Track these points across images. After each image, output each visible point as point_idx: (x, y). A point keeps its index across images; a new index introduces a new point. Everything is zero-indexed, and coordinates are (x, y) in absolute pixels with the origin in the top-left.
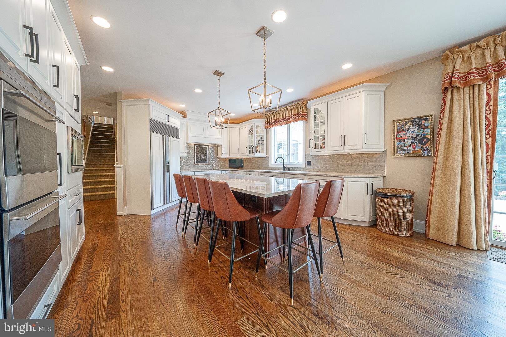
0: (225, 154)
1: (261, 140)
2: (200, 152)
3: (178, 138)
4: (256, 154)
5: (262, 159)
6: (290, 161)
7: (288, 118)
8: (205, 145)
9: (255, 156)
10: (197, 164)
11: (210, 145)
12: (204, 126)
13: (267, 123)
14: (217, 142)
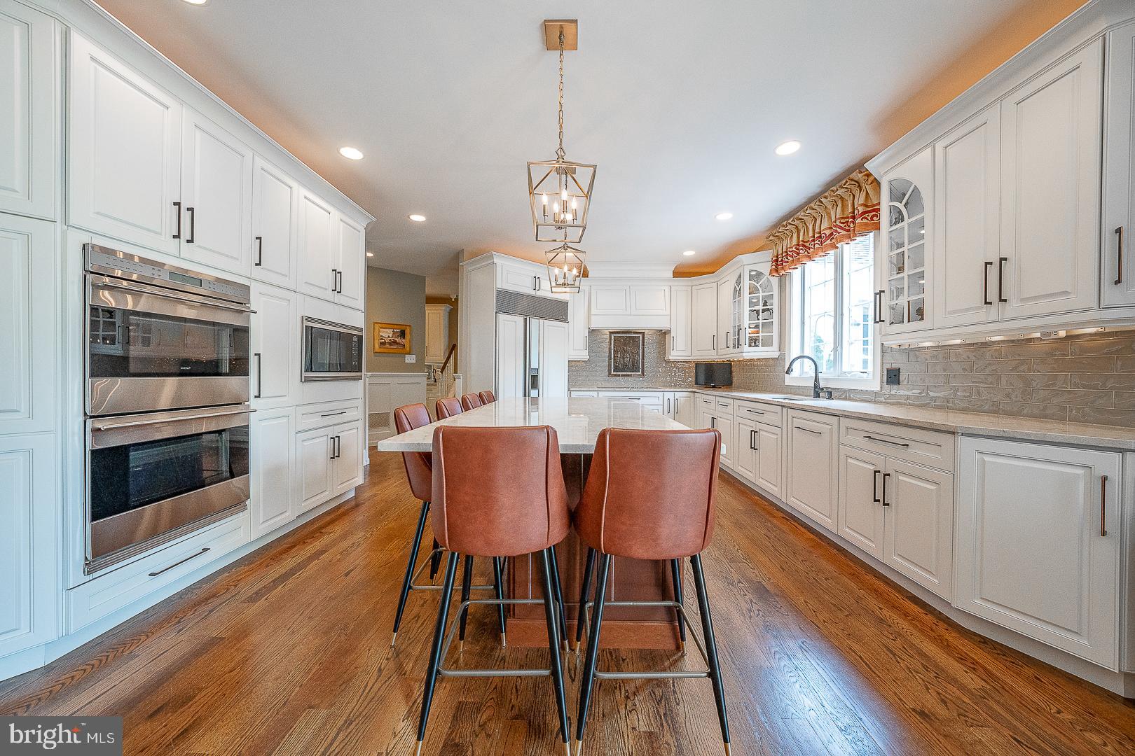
0: (679, 351)
1: (764, 311)
2: (624, 349)
3: (566, 320)
4: (746, 348)
5: (771, 362)
6: (844, 370)
7: (828, 232)
8: (634, 333)
9: (744, 354)
10: (615, 375)
11: (646, 332)
12: (628, 290)
13: (777, 260)
14: (664, 325)
